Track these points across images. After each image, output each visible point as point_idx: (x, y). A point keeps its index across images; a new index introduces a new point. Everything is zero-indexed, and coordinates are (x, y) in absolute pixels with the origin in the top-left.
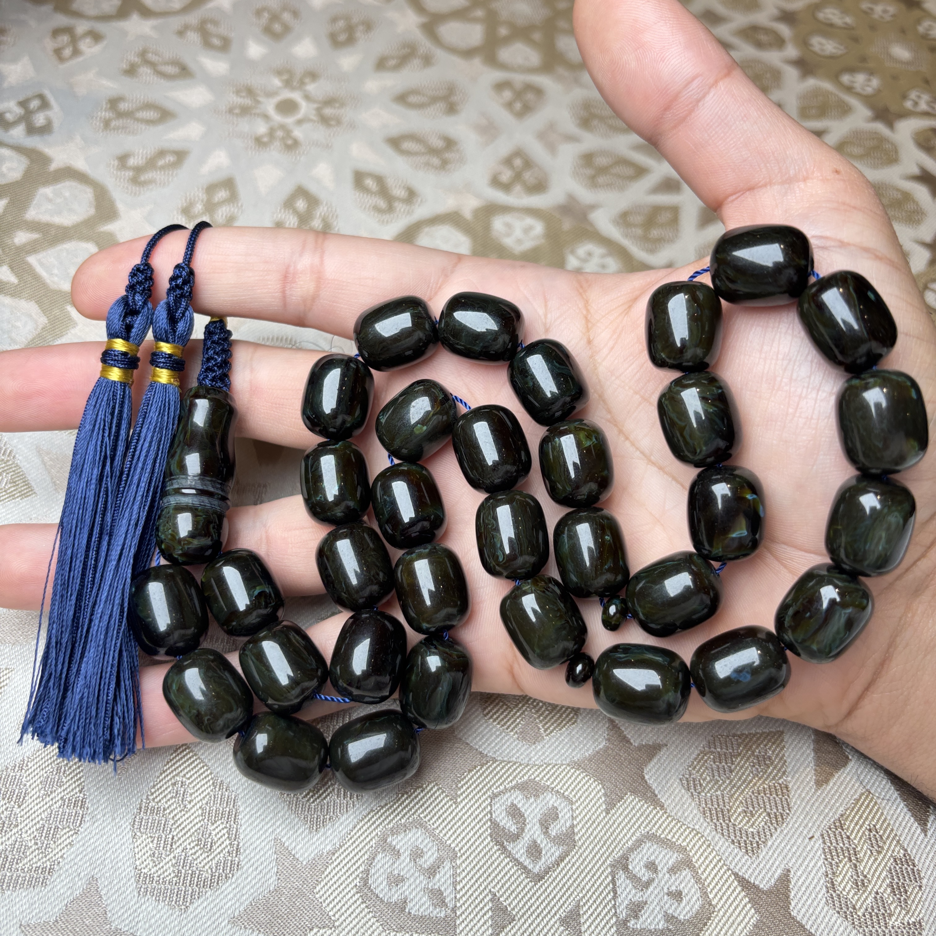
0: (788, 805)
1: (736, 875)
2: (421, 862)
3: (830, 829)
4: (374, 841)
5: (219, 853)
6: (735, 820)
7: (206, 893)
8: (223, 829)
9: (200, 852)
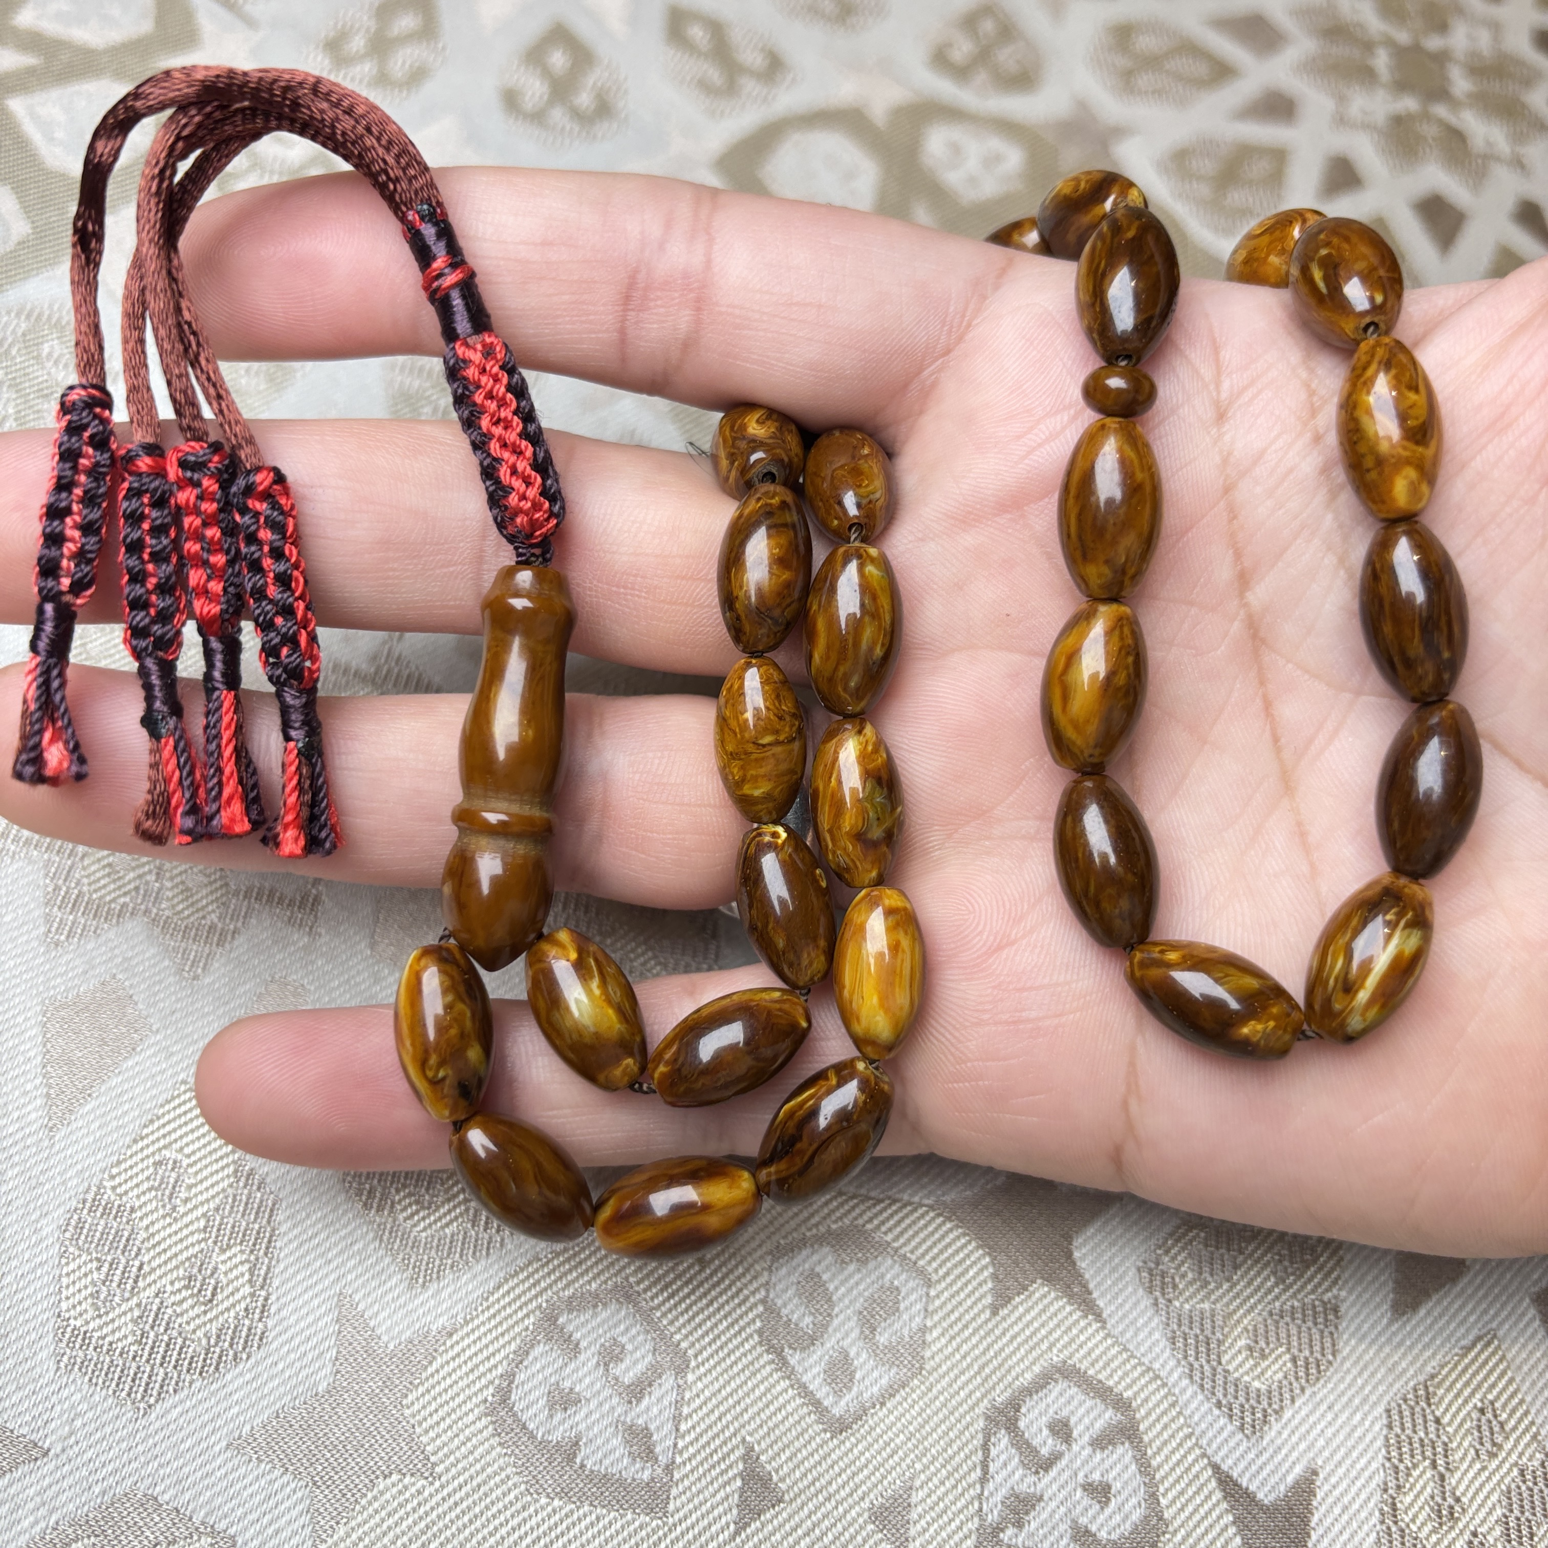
0: (1334, 1345)
1: (1216, 1468)
2: (617, 1370)
3: (1405, 1400)
4: (532, 1319)
5: (228, 1309)
6: (1229, 1362)
7: (191, 1383)
8: (242, 1263)
9: (190, 1301)
